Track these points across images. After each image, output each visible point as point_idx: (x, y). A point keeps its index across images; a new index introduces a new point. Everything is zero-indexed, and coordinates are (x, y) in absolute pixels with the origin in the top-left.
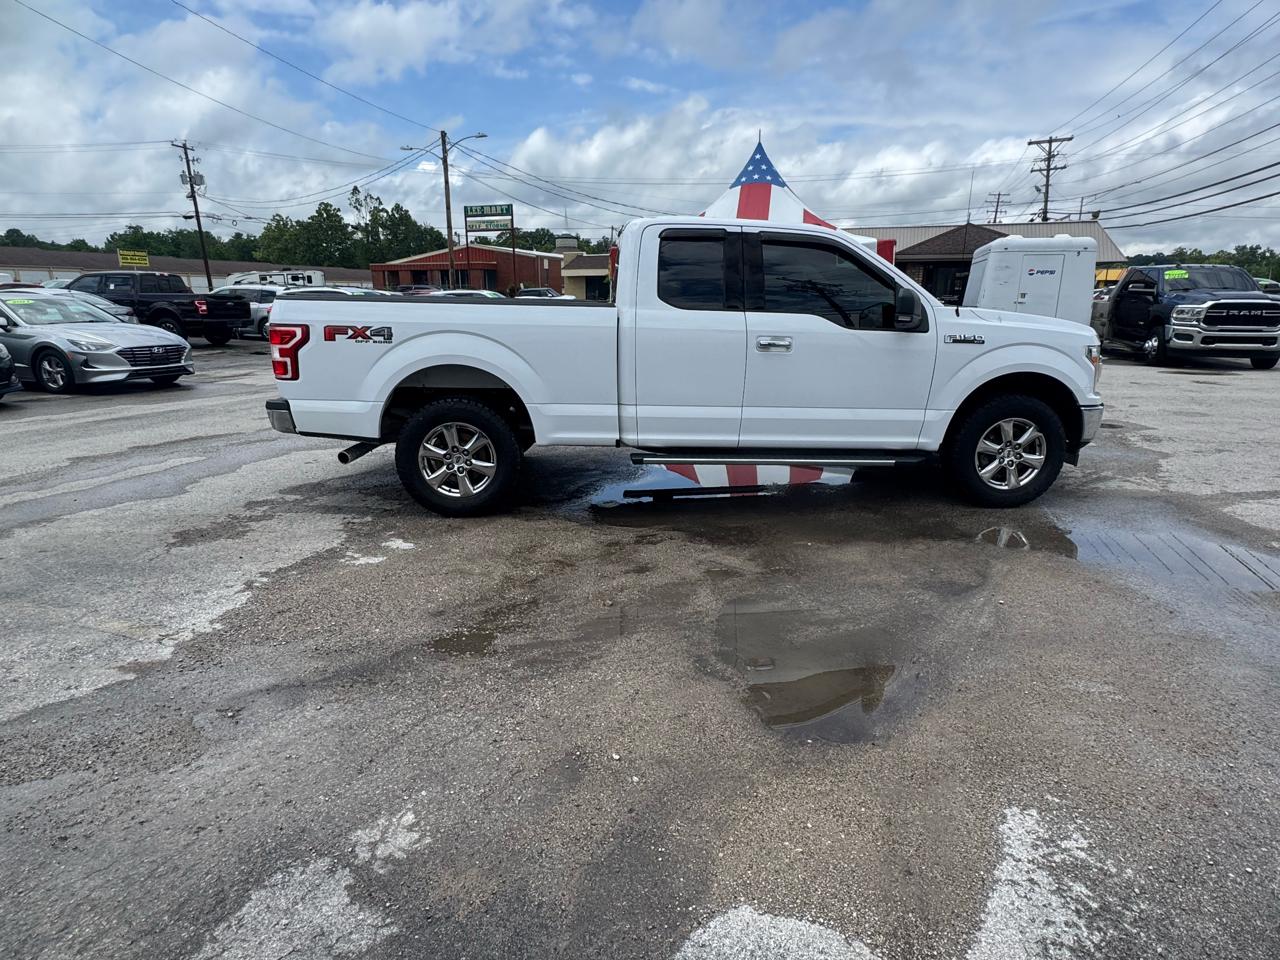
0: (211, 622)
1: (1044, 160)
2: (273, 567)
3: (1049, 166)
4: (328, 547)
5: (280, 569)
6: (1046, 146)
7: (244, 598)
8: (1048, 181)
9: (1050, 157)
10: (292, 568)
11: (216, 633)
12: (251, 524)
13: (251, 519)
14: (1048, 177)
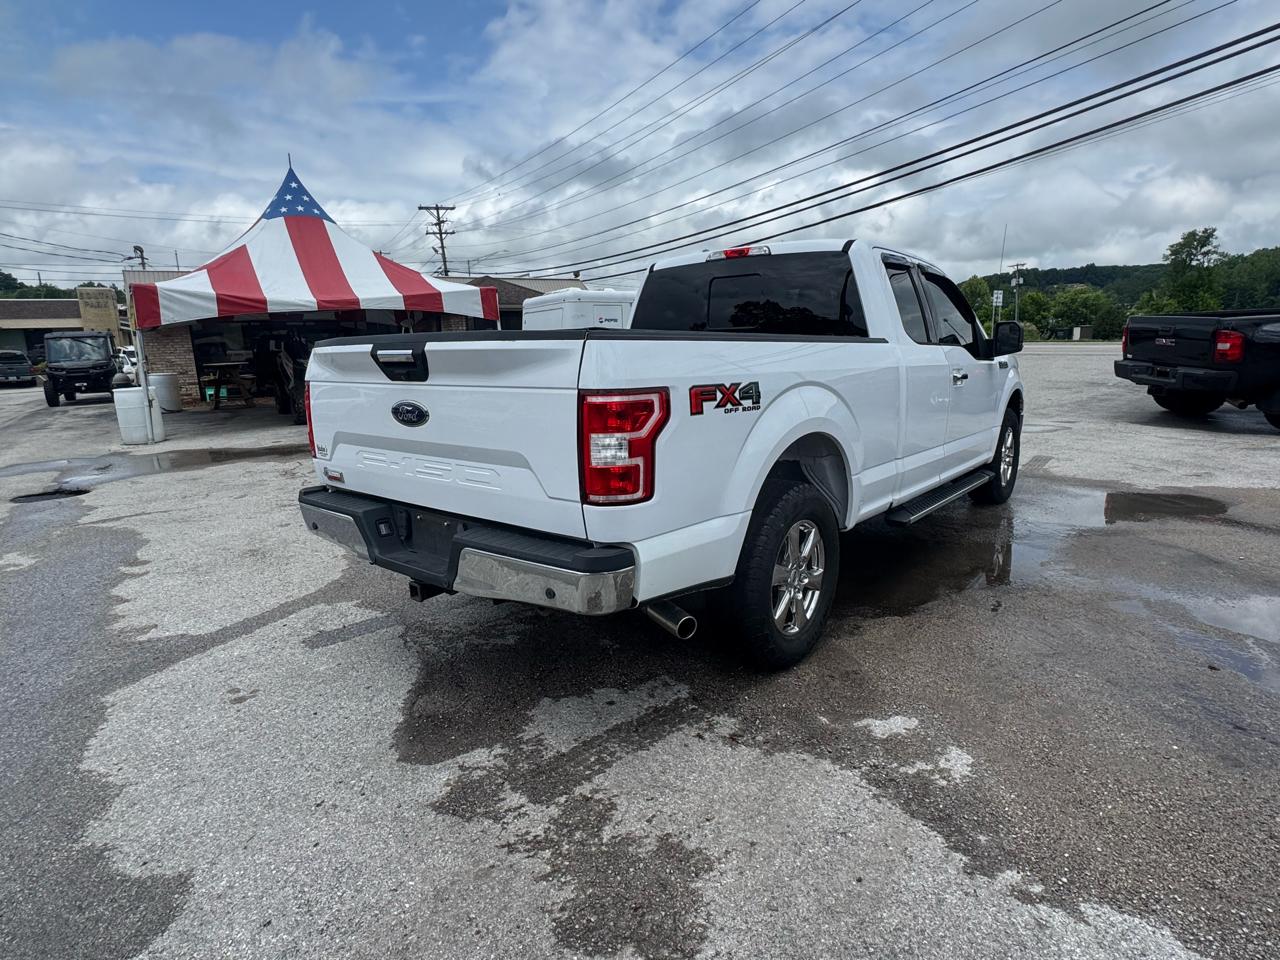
1: (436, 224)
3: (440, 230)
6: (435, 212)
8: (442, 243)
9: (440, 223)
14: (441, 240)
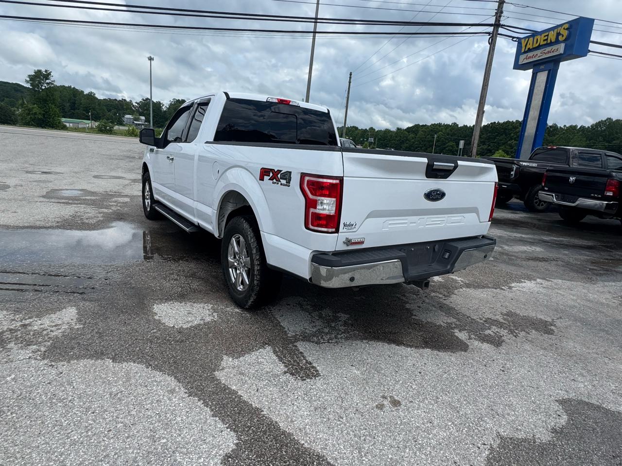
0: (525, 282)
2: (498, 290)
4: (469, 289)
5: (495, 289)
7: (513, 285)
10: (489, 288)
11: (524, 279)
12: (502, 321)
13: (501, 325)
